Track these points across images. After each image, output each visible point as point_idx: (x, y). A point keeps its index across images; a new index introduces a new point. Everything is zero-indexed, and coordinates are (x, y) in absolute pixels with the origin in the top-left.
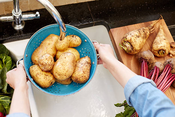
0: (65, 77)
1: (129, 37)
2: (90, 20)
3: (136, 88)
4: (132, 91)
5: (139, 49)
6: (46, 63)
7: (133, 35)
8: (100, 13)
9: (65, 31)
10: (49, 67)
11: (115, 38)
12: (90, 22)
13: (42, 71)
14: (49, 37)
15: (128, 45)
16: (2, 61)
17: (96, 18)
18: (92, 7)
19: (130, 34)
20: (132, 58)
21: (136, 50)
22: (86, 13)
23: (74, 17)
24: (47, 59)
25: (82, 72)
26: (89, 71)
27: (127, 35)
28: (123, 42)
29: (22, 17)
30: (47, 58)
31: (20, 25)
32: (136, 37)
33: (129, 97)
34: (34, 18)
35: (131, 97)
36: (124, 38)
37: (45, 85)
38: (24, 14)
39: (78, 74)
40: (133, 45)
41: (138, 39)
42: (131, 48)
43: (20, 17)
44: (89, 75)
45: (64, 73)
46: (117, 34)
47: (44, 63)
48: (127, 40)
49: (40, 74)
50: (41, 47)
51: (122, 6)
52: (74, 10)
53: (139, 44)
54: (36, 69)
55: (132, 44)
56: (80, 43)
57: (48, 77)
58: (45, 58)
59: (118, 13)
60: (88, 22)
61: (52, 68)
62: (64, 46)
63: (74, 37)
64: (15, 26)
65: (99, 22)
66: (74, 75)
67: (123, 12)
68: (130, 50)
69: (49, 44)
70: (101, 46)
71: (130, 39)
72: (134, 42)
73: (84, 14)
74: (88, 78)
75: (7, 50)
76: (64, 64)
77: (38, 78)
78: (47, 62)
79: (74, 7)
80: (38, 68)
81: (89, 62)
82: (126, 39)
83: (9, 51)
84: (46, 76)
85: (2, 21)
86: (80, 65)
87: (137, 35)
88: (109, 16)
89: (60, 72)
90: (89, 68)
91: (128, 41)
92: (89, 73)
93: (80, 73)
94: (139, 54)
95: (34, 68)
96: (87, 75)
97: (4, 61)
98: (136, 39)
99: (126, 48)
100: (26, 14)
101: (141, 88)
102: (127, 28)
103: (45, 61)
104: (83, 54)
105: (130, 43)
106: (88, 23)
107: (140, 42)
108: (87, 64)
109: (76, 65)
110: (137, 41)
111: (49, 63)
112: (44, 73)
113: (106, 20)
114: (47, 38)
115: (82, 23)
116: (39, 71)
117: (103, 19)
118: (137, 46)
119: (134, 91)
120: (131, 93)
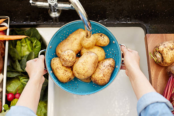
0: (84, 77)
1: (161, 48)
2: (128, 20)
3: (148, 106)
4: (144, 108)
5: (170, 62)
6: (67, 59)
7: (166, 46)
8: (141, 14)
9: (90, 30)
10: (70, 64)
11: (149, 44)
12: (128, 22)
13: (63, 66)
14: (77, 32)
15: (159, 55)
16: (33, 45)
17: (136, 19)
18: (134, 6)
19: (163, 45)
20: (161, 69)
21: (166, 63)
22: (126, 12)
23: (113, 13)
24: (69, 56)
25: (102, 75)
26: (110, 75)
27: (161, 44)
28: (155, 51)
29: (57, 5)
30: (69, 54)
31: (56, 13)
32: (169, 49)
33: (140, 112)
34: (69, 9)
35: (142, 114)
36: (156, 47)
37: (62, 80)
38: (60, 3)
39: (97, 76)
40: (164, 57)
41: (171, 51)
42: (161, 59)
43: (56, 5)
44: (108, 79)
45: (83, 73)
46: (152, 40)
47: (65, 59)
48: (159, 50)
49: (59, 68)
50: (67, 40)
51: (167, 10)
52: (114, 6)
53: (171, 58)
54: (57, 63)
55: (164, 55)
56: (108, 43)
57: (67, 73)
58: (67, 54)
59: (160, 17)
60: (126, 21)
61: (72, 65)
62: (89, 45)
63: (103, 36)
64: (51, 13)
65: (137, 24)
66: (93, 76)
67: (167, 18)
68: (159, 61)
69: (76, 39)
70: (129, 51)
71: (162, 50)
72: (166, 54)
73: (124, 12)
74: (107, 82)
75: (40, 34)
76: (84, 64)
77: (57, 72)
78: (69, 58)
79: (114, 3)
80: (59, 61)
81: (112, 65)
82: (158, 48)
83: (41, 36)
84: (65, 72)
85: (37, 6)
86: (102, 67)
87: (170, 47)
88: (150, 19)
89: (79, 71)
90: (110, 72)
91: (159, 52)
92: (109, 77)
93: (100, 76)
94: (169, 68)
95: (55, 61)
96: (106, 79)
97: (34, 44)
98: (168, 51)
99: (156, 58)
100: (62, 3)
101: (153, 107)
102: (165, 36)
103: (66, 57)
104: (110, 54)
105: (161, 54)
106: (125, 23)
107: (172, 55)
108: (109, 67)
109: (98, 66)
110: (169, 53)
111: (70, 60)
112: (64, 68)
113: (145, 23)
114: (74, 33)
115: (119, 21)
116: (60, 65)
117: (143, 22)
118: (168, 58)
119: (145, 108)
120: (142, 109)
